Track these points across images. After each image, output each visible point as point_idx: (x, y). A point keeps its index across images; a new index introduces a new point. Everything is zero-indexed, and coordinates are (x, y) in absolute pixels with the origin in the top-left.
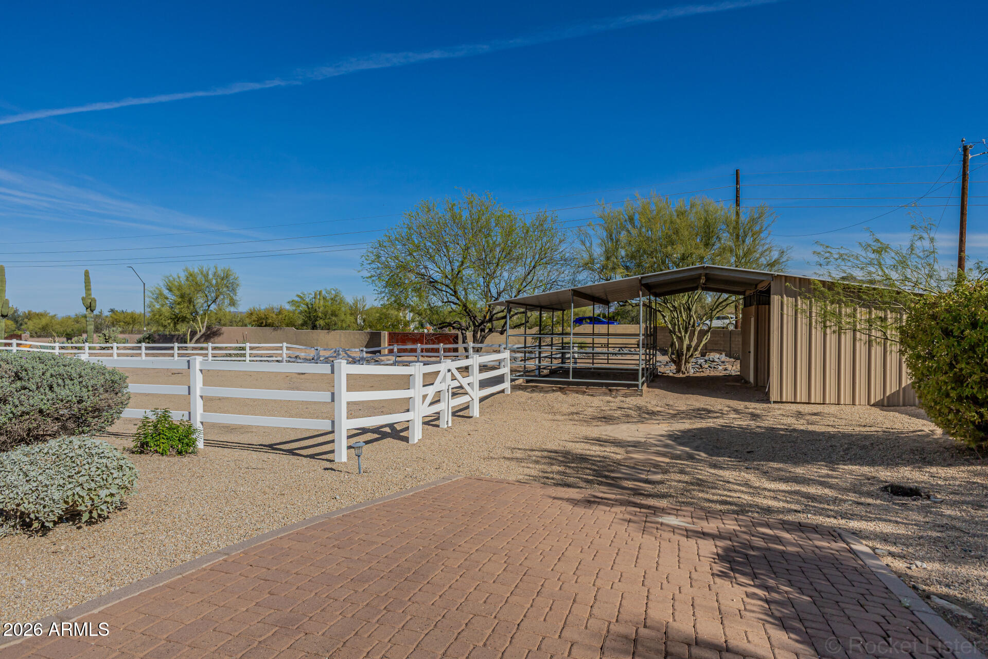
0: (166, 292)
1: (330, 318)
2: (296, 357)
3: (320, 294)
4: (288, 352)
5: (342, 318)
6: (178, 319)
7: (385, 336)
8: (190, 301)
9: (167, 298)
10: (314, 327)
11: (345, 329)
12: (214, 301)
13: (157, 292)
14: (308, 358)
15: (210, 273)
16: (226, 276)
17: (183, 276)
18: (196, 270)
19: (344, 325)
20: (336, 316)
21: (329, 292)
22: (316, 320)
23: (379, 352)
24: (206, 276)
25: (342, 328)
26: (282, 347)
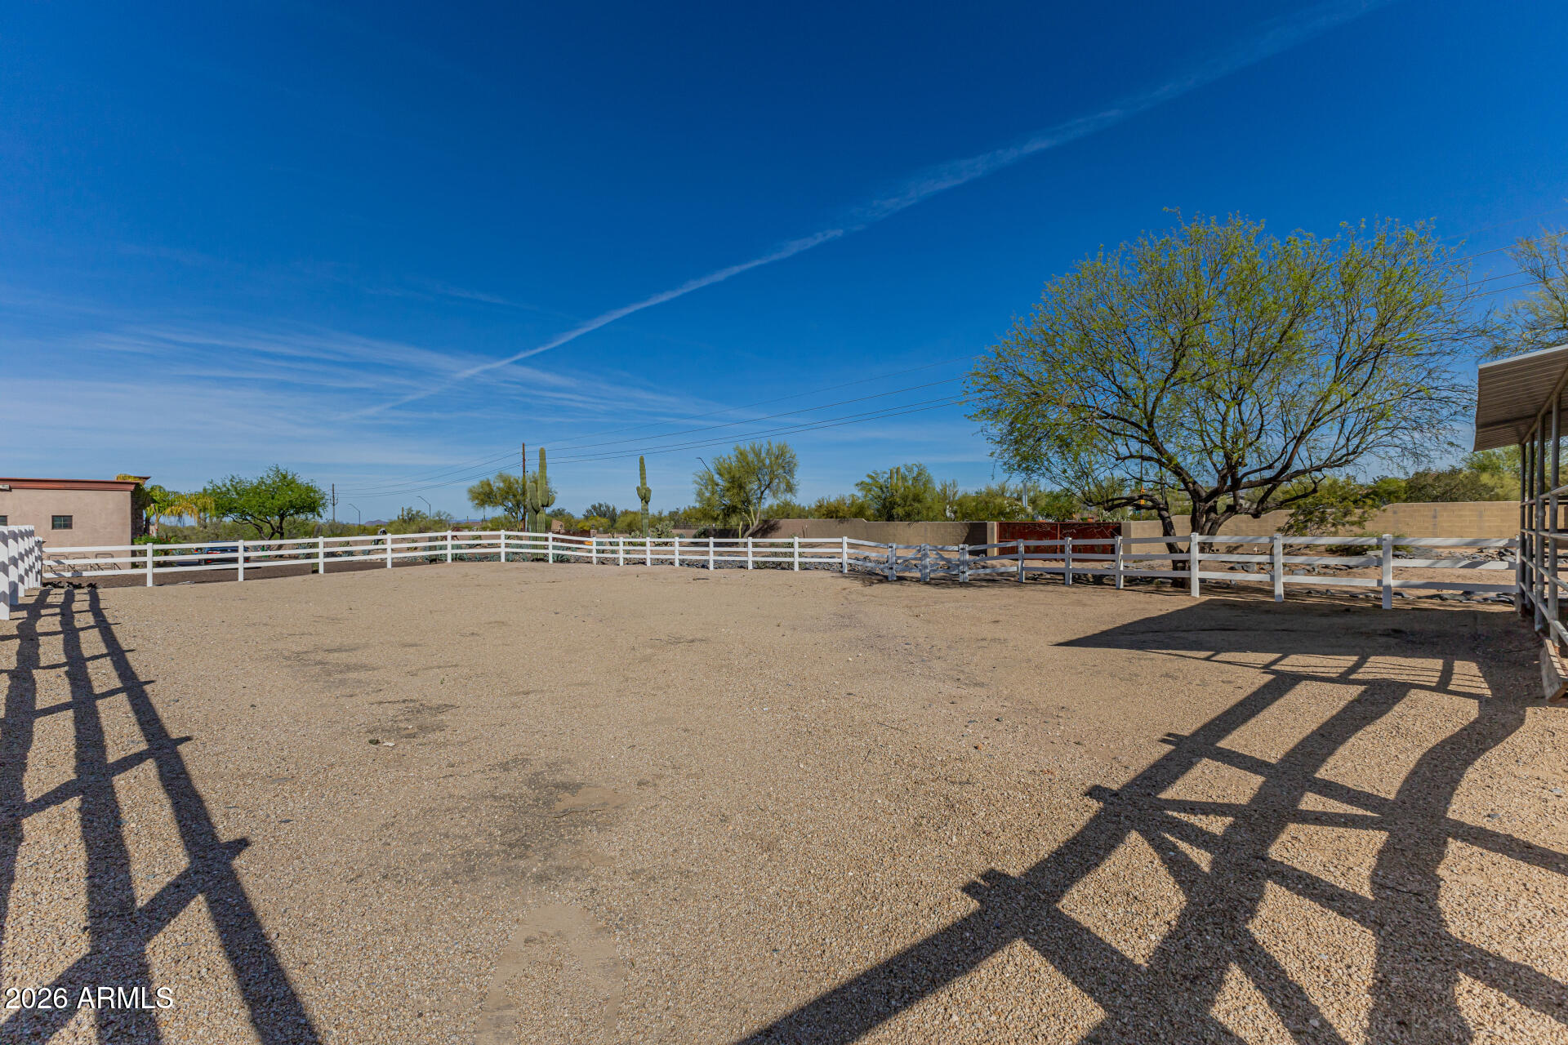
0: (716, 477)
1: (911, 505)
2: (865, 558)
3: (897, 472)
4: (852, 551)
5: (928, 505)
6: (730, 511)
7: (993, 529)
8: (741, 487)
9: (717, 485)
10: (890, 518)
11: (932, 520)
12: (768, 486)
13: (707, 477)
14: (881, 560)
15: (763, 450)
16: (781, 454)
17: (733, 455)
18: (748, 448)
19: (931, 515)
20: (919, 501)
21: (910, 470)
22: (893, 508)
23: (985, 552)
24: (758, 455)
25: (928, 519)
26: (842, 543)
